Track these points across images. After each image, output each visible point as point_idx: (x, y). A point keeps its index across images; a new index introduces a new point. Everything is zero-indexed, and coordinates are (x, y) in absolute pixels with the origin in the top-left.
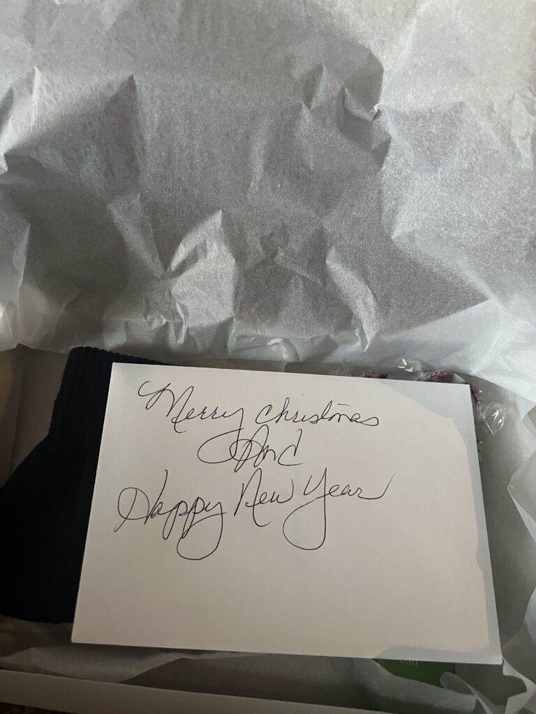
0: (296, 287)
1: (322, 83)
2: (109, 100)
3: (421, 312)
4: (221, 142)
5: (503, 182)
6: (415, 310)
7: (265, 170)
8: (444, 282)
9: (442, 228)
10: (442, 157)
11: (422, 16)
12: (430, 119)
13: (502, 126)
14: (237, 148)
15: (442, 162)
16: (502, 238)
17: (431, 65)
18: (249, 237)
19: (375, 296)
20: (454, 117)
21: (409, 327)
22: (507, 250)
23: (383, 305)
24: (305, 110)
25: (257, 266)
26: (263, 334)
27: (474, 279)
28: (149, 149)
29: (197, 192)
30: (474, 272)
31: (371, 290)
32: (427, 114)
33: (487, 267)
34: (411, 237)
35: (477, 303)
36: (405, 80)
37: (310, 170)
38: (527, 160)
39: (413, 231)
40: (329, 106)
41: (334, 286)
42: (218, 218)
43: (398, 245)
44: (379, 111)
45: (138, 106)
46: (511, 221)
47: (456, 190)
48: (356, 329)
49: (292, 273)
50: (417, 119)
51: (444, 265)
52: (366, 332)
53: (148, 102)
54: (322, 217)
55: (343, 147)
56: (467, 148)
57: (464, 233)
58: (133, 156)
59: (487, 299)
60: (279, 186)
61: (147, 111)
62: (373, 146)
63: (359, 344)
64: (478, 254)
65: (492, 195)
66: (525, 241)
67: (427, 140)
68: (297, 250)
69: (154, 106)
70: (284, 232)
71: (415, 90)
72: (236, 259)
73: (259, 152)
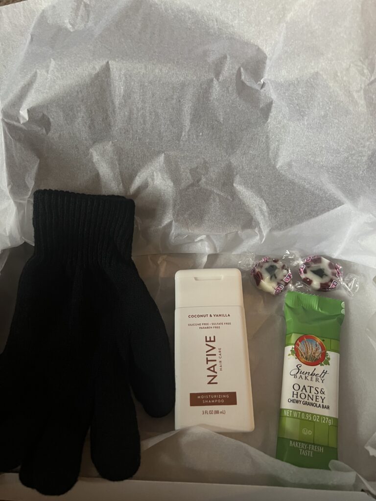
0: (214, 201)
1: (226, 65)
2: (93, 76)
3: (299, 214)
4: (163, 105)
5: (347, 121)
6: (295, 213)
7: (191, 123)
8: (313, 194)
9: (310, 156)
10: (307, 110)
11: (289, 21)
12: (297, 85)
13: (344, 85)
14: (173, 109)
15: (306, 113)
16: (350, 158)
17: (296, 50)
18: (182, 170)
19: (267, 204)
20: (312, 83)
21: (292, 224)
22: (353, 166)
23: (273, 211)
24: (215, 82)
25: (188, 187)
26: (193, 232)
27: (333, 190)
28: (118, 111)
29: (148, 140)
30: (332, 184)
31: (265, 201)
32: (296, 82)
33: (341, 179)
34: (290, 165)
35: (336, 207)
36: (280, 61)
37: (220, 123)
38: (362, 105)
39: (291, 161)
40: (231, 79)
41: (240, 200)
42: (162, 158)
43: (281, 171)
44: (264, 82)
45: (111, 81)
46: (354, 146)
47: (317, 131)
48: (255, 228)
49: (212, 192)
50: (289, 85)
51: (313, 183)
52: (263, 230)
53: (117, 78)
54: (229, 156)
55: (241, 106)
56: (322, 102)
57: (325, 158)
58: (107, 115)
59: (343, 204)
60: (201, 134)
61: (116, 85)
62: (261, 106)
63: (258, 238)
64: (335, 171)
65: (341, 130)
66: (365, 159)
67: (296, 99)
68: (214, 177)
69: (121, 81)
70: (205, 166)
71: (286, 67)
72: (174, 183)
73: (187, 111)
